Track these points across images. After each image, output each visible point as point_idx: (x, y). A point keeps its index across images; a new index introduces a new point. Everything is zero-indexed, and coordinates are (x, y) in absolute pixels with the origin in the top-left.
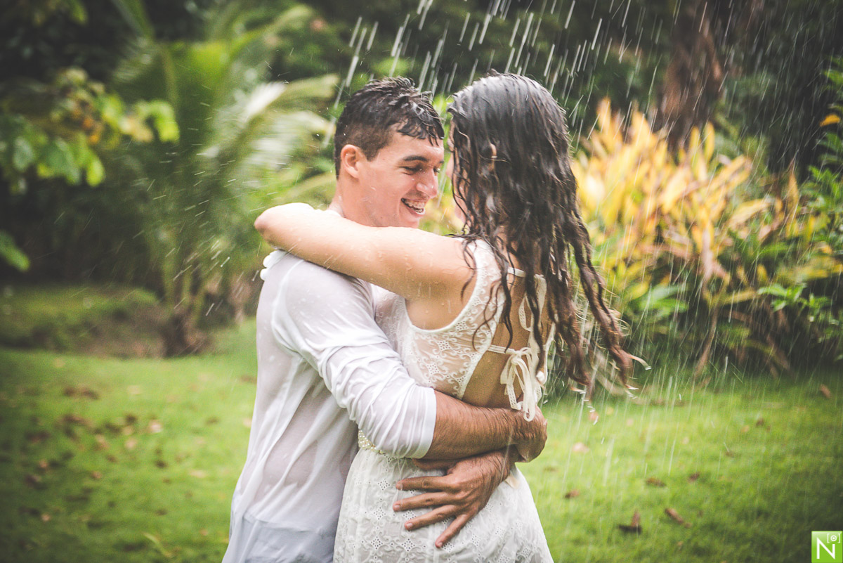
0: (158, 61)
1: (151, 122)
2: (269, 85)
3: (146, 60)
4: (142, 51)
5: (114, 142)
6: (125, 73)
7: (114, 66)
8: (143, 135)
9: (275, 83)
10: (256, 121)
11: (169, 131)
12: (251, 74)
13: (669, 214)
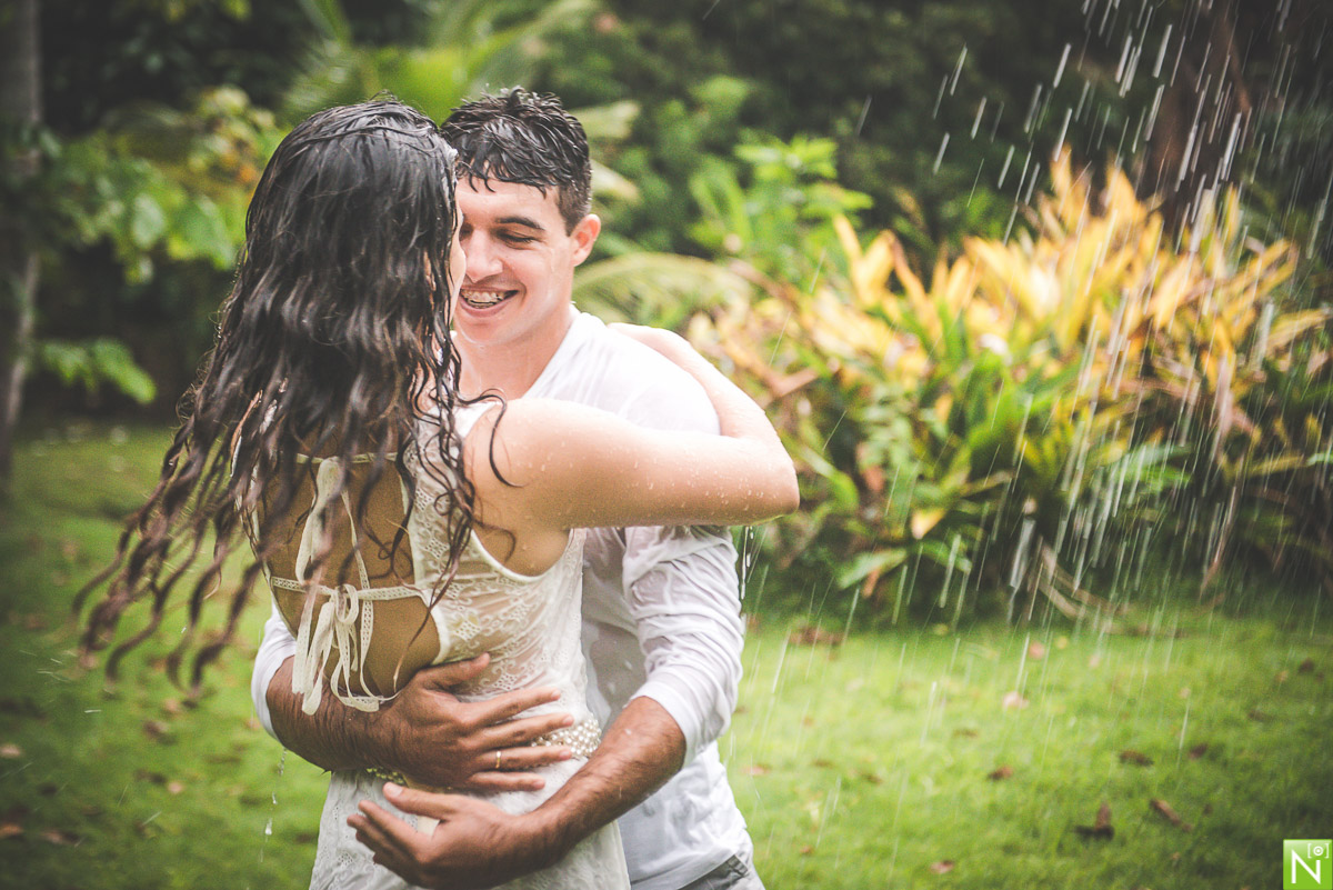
0: (356, 78)
3: (338, 76)
4: (331, 63)
6: (305, 97)
7: (287, 85)
13: (1163, 330)
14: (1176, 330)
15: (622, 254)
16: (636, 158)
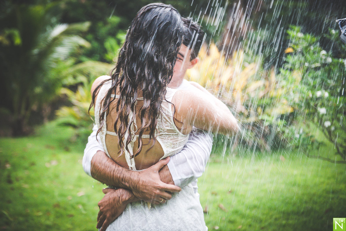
0: (14, 11)
1: (10, 37)
2: (61, 24)
3: (9, 11)
4: (7, 7)
9: (64, 24)
11: (18, 41)
12: (54, 20)
16: (90, 36)
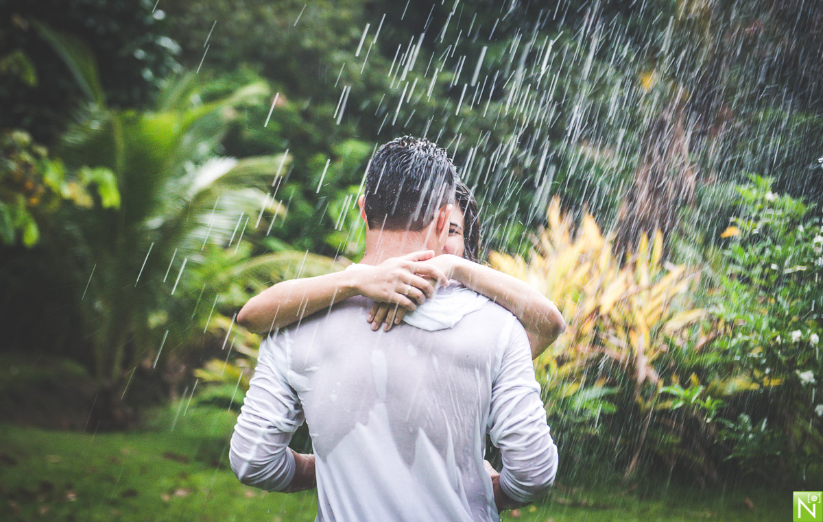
0: (108, 126)
1: (93, 189)
2: (221, 159)
3: (95, 126)
4: (91, 117)
5: (54, 206)
6: (73, 138)
7: (63, 129)
8: (84, 200)
9: (227, 158)
10: (203, 194)
11: (111, 198)
12: (204, 147)
13: (609, 316)
14: (616, 316)
15: (280, 250)
